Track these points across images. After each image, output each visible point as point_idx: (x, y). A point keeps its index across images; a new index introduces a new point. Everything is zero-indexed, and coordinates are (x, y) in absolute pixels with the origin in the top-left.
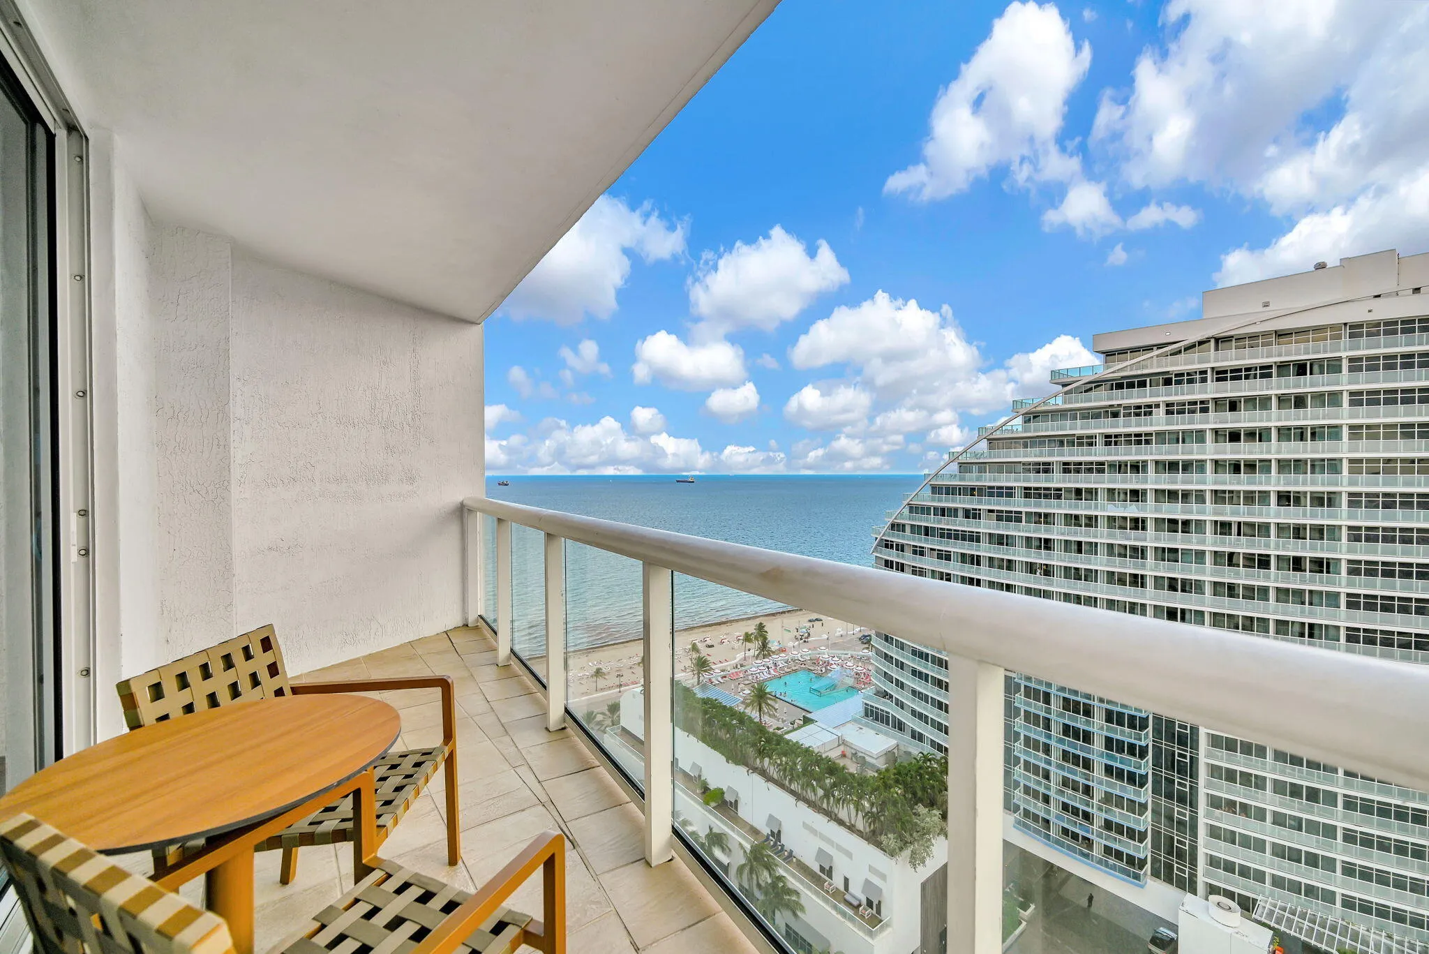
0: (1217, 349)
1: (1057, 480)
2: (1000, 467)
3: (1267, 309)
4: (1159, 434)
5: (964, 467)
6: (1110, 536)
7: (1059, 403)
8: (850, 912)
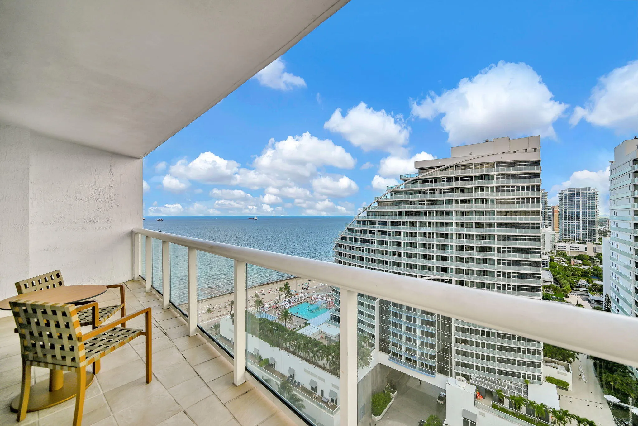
0: (456, 169)
1: (403, 219)
2: (382, 213)
3: (471, 155)
4: (437, 200)
5: (369, 213)
6: (421, 240)
7: (403, 188)
8: (324, 405)
